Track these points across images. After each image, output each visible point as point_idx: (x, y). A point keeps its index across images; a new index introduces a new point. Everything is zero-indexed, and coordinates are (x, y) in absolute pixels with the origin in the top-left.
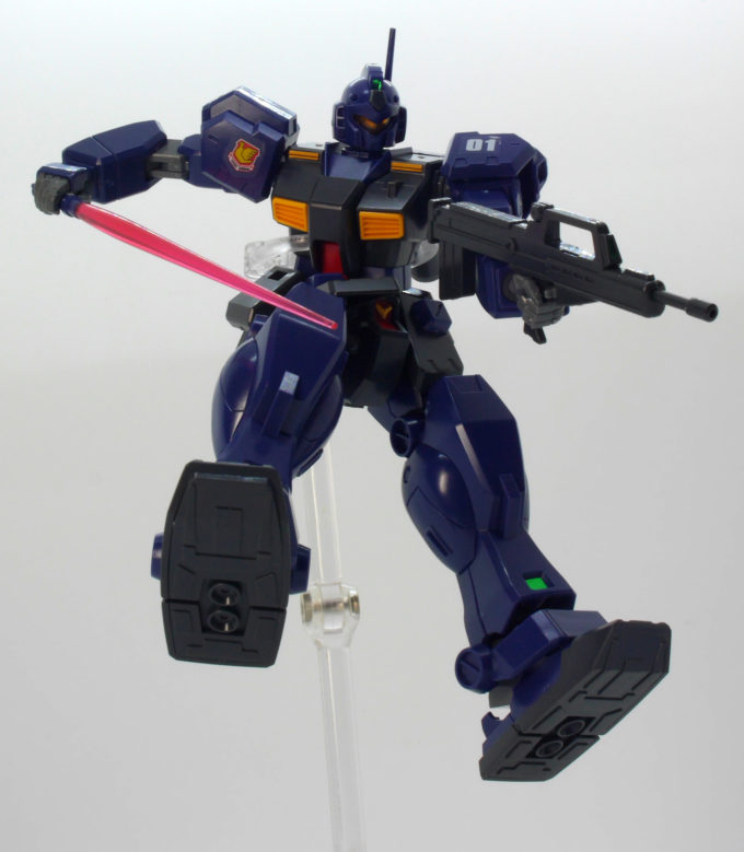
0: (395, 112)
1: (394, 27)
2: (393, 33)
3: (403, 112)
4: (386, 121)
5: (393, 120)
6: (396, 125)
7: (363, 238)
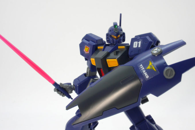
0: (122, 33)
1: (121, 13)
2: (121, 15)
3: (124, 34)
4: (119, 36)
5: (121, 35)
6: (122, 37)
7: (109, 66)
